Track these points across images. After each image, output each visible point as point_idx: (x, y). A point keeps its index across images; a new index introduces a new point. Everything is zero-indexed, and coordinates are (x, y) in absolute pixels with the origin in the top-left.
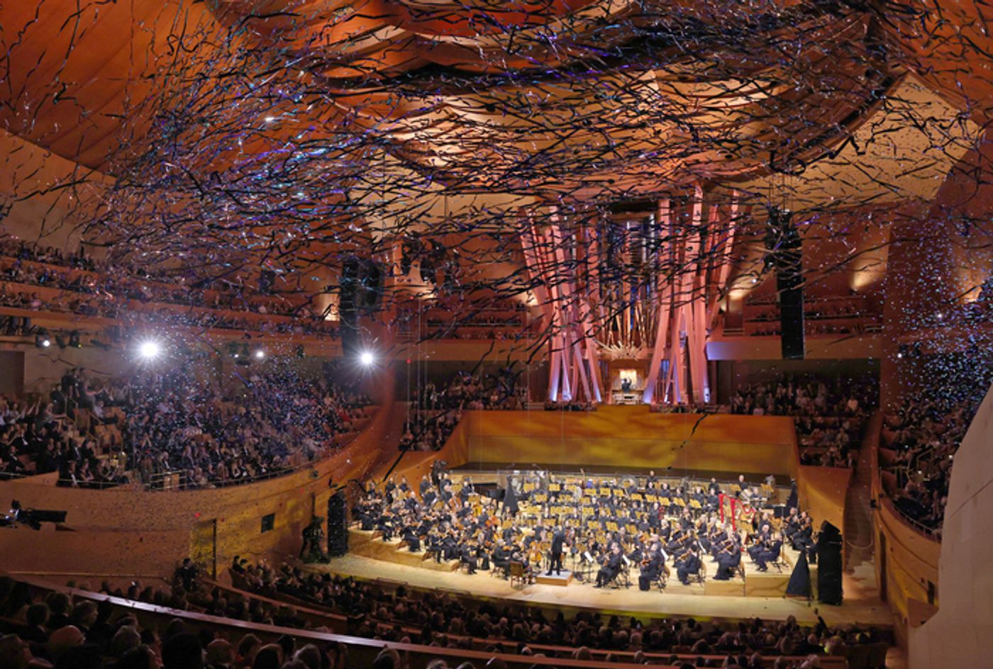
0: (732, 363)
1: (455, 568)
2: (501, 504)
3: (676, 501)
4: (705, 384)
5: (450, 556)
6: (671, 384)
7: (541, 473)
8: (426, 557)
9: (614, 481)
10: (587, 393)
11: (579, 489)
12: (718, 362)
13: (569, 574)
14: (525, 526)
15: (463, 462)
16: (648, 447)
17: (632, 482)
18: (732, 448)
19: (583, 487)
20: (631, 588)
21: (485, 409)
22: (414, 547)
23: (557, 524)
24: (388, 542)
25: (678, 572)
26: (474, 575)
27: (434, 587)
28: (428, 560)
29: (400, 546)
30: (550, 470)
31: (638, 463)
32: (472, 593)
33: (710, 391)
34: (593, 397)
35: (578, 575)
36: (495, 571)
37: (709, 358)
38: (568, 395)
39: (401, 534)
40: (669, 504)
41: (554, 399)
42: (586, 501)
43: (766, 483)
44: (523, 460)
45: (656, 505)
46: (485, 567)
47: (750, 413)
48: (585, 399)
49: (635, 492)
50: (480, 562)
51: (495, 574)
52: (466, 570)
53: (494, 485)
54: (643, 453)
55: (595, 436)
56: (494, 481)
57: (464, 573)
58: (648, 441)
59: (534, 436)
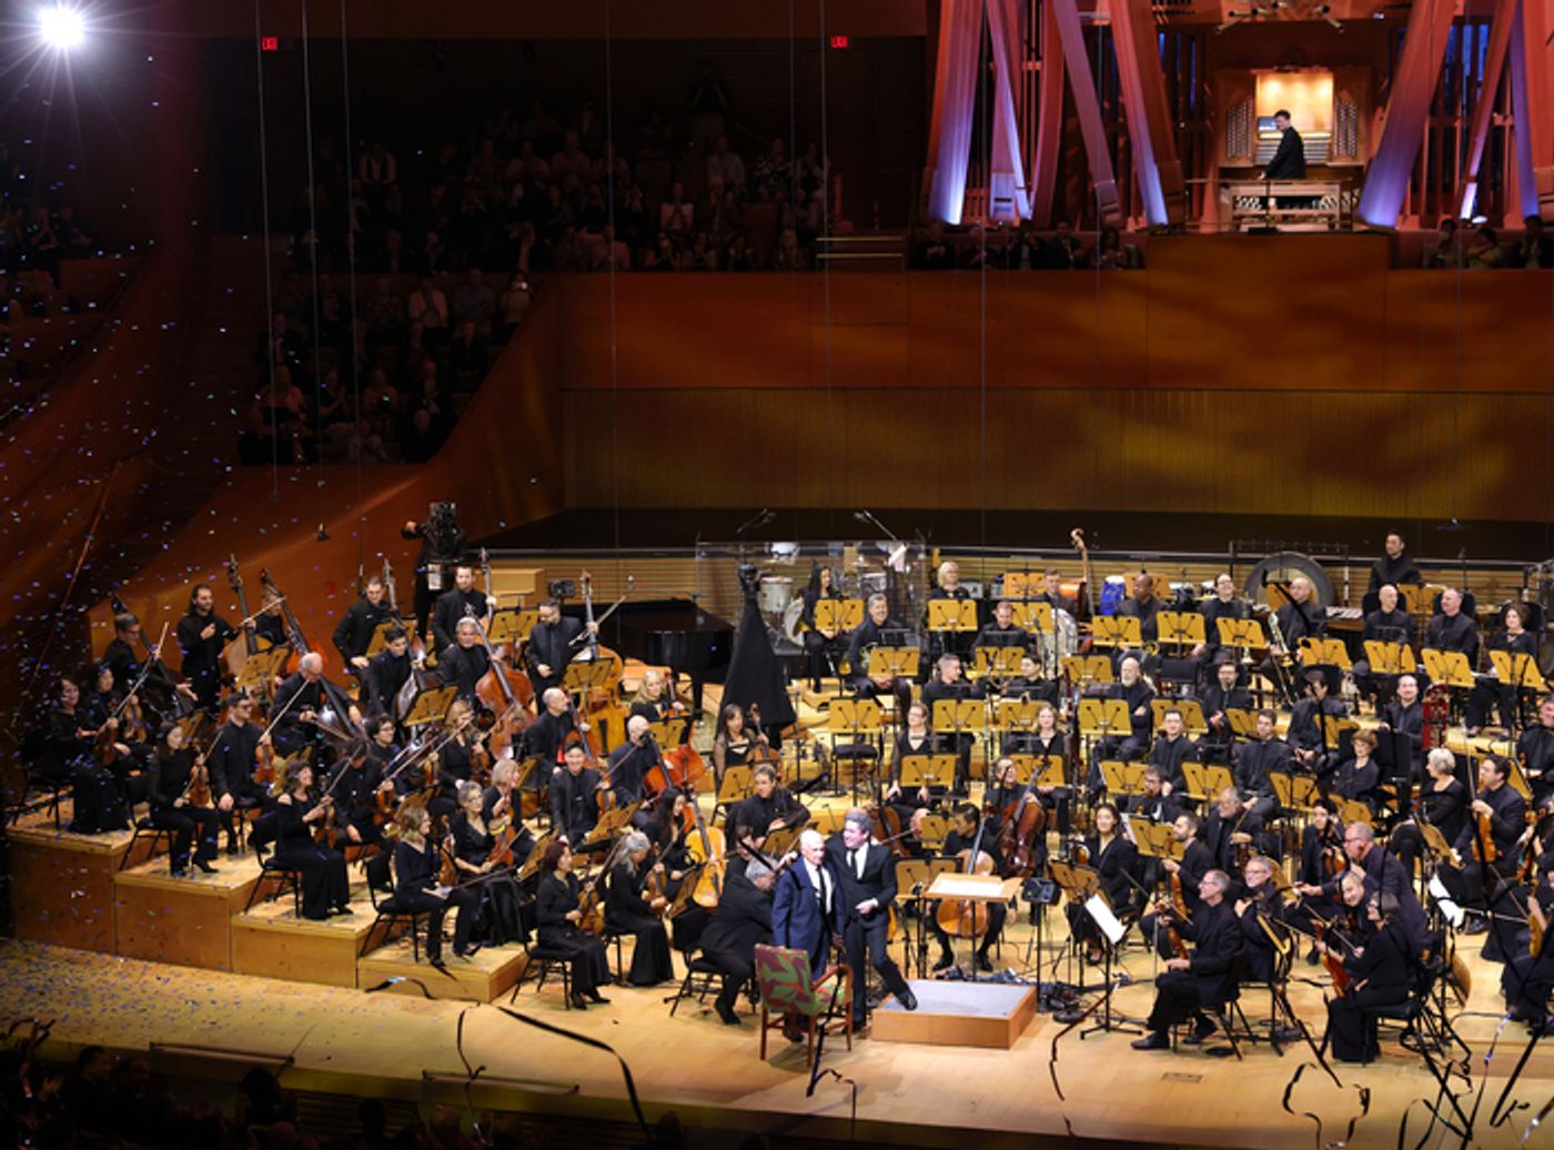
1: (510, 979)
2: (713, 697)
3: (1502, 667)
5: (477, 933)
6: (1496, 135)
7: (895, 555)
8: (376, 938)
9: (1221, 584)
10: (1105, 183)
11: (1064, 619)
13: (1022, 995)
15: (540, 514)
17: (1301, 583)
19: (1081, 610)
20: (1294, 1052)
21: (637, 266)
22: (324, 898)
23: (964, 774)
24: (197, 881)
25: (1505, 980)
27: (413, 1072)
28: (385, 954)
29: (258, 892)
31: (1334, 502)
34: (1133, 200)
35: (1058, 1001)
36: (688, 989)
38: (1016, 198)
39: (257, 842)
40: (1467, 678)
41: (955, 216)
42: (1091, 673)
44: (813, 494)
45: (1408, 685)
46: (651, 971)
48: (1087, 199)
50: (621, 953)
51: (690, 1006)
52: (557, 987)
53: (685, 607)
55: (1142, 386)
56: (681, 593)
58: (1385, 401)
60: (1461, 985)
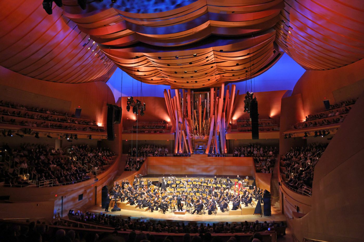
0: (234, 140)
1: (147, 210)
2: (160, 188)
3: (218, 185)
4: (225, 147)
5: (144, 206)
6: (215, 147)
7: (173, 177)
9: (197, 179)
10: (187, 151)
11: (186, 182)
12: (229, 140)
13: (185, 211)
14: (168, 195)
15: (146, 175)
16: (208, 168)
17: (203, 180)
18: (234, 168)
19: (187, 182)
20: (205, 214)
21: (154, 156)
23: (179, 194)
24: (123, 202)
25: (220, 208)
26: (153, 212)
27: (140, 217)
29: (127, 203)
30: (176, 176)
31: (204, 173)
32: (154, 218)
33: (227, 150)
34: (189, 151)
35: (188, 211)
36: (160, 211)
37: (227, 139)
38: (181, 152)
39: (127, 200)
40: (215, 186)
41: (176, 153)
42: (189, 186)
43: (246, 179)
44: (166, 173)
45: (211, 187)
46: (157, 209)
47: (240, 156)
48: (186, 152)
49: (204, 183)
50: (155, 208)
51: (160, 212)
52: (150, 211)
53: (157, 182)
54: (206, 170)
55: (190, 165)
56: (157, 180)
57: (150, 212)
58: (208, 166)
59: (170, 165)
60: (217, 209)
